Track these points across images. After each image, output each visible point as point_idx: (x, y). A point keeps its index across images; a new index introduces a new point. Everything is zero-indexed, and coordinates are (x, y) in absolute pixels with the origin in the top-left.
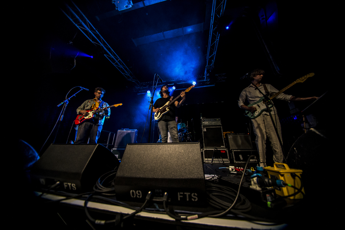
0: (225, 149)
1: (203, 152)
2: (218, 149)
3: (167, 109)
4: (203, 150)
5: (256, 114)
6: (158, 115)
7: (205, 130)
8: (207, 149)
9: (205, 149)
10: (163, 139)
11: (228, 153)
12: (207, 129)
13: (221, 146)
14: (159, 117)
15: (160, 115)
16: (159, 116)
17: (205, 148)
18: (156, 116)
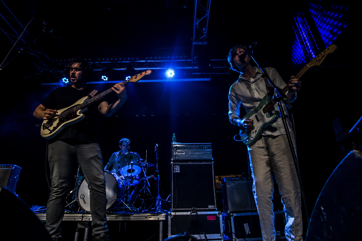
0: (217, 213)
1: (169, 219)
2: (199, 213)
3: (78, 114)
4: (169, 217)
5: (253, 135)
6: (51, 125)
7: (177, 169)
8: (178, 213)
9: (173, 214)
10: (55, 189)
11: (221, 219)
12: (182, 167)
13: (210, 207)
14: (53, 130)
15: (58, 125)
16: (55, 128)
17: (174, 211)
18: (47, 128)
